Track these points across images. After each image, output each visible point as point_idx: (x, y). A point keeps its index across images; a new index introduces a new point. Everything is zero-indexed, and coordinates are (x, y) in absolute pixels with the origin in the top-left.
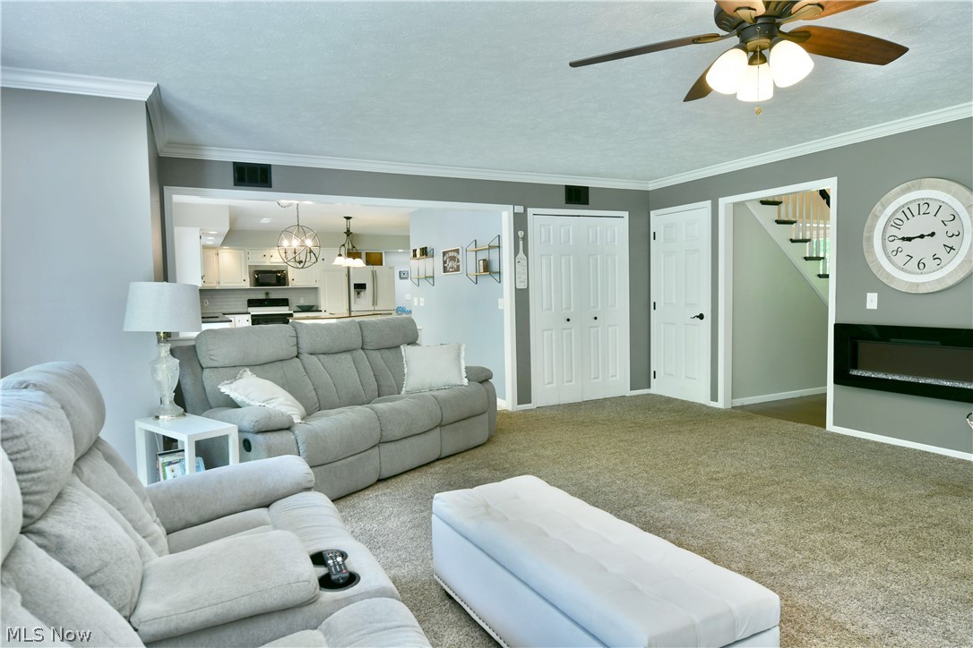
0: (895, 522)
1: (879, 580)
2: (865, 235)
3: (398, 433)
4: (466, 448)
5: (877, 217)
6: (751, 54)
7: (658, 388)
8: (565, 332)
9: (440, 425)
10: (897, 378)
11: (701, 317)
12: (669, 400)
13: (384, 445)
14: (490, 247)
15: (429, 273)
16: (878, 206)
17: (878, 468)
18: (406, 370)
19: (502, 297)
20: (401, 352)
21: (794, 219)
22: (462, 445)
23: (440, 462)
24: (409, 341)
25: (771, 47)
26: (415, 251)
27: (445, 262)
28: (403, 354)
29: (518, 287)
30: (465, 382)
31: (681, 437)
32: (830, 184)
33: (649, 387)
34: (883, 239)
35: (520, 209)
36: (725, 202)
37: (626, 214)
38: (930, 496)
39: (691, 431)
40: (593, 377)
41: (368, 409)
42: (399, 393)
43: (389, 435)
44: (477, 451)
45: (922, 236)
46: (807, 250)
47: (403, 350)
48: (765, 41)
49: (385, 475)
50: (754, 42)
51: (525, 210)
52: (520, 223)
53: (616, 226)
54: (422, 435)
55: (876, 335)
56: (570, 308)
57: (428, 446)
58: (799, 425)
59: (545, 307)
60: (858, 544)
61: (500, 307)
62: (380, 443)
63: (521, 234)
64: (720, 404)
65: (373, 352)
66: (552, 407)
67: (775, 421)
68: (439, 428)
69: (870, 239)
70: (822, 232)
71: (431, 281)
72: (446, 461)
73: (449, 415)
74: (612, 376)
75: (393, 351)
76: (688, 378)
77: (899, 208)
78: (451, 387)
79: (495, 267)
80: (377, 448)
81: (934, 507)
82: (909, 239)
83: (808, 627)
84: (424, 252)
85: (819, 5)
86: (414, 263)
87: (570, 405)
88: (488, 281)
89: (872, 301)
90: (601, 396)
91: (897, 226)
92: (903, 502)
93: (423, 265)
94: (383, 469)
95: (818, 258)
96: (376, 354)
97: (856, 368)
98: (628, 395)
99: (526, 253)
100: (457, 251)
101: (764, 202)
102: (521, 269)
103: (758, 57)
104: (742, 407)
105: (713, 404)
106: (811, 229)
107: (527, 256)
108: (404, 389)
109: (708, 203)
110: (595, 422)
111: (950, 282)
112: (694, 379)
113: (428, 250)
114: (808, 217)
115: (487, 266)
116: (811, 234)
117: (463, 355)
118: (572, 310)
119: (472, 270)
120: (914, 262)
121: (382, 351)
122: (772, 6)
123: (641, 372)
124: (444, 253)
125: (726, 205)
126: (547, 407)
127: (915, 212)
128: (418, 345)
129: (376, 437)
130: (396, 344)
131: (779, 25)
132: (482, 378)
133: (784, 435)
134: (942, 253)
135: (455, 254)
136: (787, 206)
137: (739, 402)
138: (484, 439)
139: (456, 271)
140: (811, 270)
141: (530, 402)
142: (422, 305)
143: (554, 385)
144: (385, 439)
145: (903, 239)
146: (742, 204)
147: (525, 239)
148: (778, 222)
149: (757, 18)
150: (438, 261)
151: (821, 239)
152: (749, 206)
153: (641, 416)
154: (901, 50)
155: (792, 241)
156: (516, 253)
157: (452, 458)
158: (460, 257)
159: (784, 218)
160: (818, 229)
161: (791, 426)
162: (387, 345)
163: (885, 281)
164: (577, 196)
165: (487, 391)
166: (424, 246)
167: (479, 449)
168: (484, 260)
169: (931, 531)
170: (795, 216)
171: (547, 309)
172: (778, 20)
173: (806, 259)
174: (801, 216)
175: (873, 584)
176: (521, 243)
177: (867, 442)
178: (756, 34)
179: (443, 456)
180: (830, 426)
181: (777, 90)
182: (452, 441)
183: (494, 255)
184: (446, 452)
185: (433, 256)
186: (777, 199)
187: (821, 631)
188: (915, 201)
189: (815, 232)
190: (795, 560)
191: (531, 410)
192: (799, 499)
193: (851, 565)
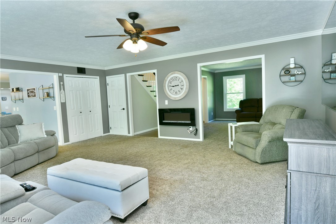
0: (173, 156)
1: (170, 168)
2: (164, 85)
3: (21, 156)
4: (48, 159)
5: (166, 81)
6: (133, 41)
7: (112, 132)
8: (80, 116)
9: (38, 152)
10: (173, 122)
11: (124, 109)
12: (116, 135)
13: (16, 161)
14: (49, 88)
15: (21, 98)
16: (166, 78)
17: (170, 145)
18: (19, 134)
19: (55, 105)
20: (16, 128)
21: (147, 80)
22: (46, 158)
23: (39, 165)
24: (19, 123)
25: (138, 41)
26: (13, 89)
27: (28, 93)
28: (17, 128)
29: (62, 102)
30: (46, 136)
31: (120, 145)
32: (155, 71)
33: (109, 132)
34: (168, 87)
35: (61, 75)
36: (128, 75)
37: (98, 77)
38: (181, 149)
39: (123, 143)
40: (91, 131)
41: (8, 149)
42: (17, 143)
43: (18, 157)
44: (52, 159)
45: (176, 86)
46: (151, 89)
47: (17, 127)
48: (136, 39)
49: (17, 172)
50: (134, 39)
51: (63, 75)
52: (61, 79)
53: (95, 81)
54: (31, 156)
55: (169, 111)
56: (81, 108)
57: (34, 160)
58: (152, 137)
59: (72, 108)
60: (166, 162)
61: (55, 109)
62: (14, 161)
63: (62, 83)
64: (131, 135)
65: (4, 129)
66: (77, 142)
67: (146, 137)
68: (37, 153)
69: (165, 86)
70: (154, 84)
71: (22, 101)
72: (41, 164)
73: (41, 148)
74: (97, 130)
75: (13, 128)
76: (121, 128)
77: (171, 79)
78: (40, 138)
79: (52, 95)
80: (13, 163)
81: (181, 151)
82: (174, 86)
83: (155, 181)
84: (18, 89)
85: (148, 33)
86: (13, 94)
87: (83, 141)
88: (49, 100)
89: (166, 102)
90: (94, 137)
91: (171, 83)
92: (175, 151)
93: (18, 95)
94: (16, 170)
95: (154, 91)
96: (6, 130)
97: (164, 120)
98: (103, 135)
99: (64, 90)
100: (34, 89)
101: (139, 75)
102: (62, 95)
103: (135, 42)
104: (137, 135)
105: (129, 135)
106: (152, 83)
107: (64, 91)
108: (19, 141)
109: (124, 75)
110: (93, 145)
111: (182, 97)
112: (123, 128)
113: (20, 89)
114: (151, 79)
115: (48, 95)
116: (152, 84)
117: (43, 126)
118: (82, 109)
119: (41, 96)
120: (175, 92)
121: (8, 128)
122: (137, 31)
123: (106, 127)
124: (28, 90)
125: (129, 76)
126: (75, 142)
127: (174, 80)
128: (23, 124)
129: (13, 159)
130: (14, 125)
131: (139, 35)
132: (52, 134)
133: (148, 140)
134: (180, 90)
135: (33, 90)
136: (145, 76)
137: (136, 133)
138: (55, 155)
139: (34, 97)
140: (152, 94)
141: (69, 142)
142: (18, 110)
143: (77, 135)
144: (16, 159)
145: (172, 86)
146: (133, 75)
147: (63, 85)
148: (143, 81)
149: (134, 33)
150: (25, 93)
151: (154, 86)
152: (135, 76)
153: (108, 141)
154: (166, 44)
155: (147, 86)
156: (60, 90)
157: (43, 163)
158: (36, 91)
159: (144, 80)
160: (153, 83)
161: (150, 138)
162: (10, 125)
163: (169, 97)
164: (81, 71)
165: (55, 139)
166: (18, 87)
167: (53, 159)
168: (47, 93)
169: (180, 156)
170: (147, 79)
171: (73, 109)
172: (139, 34)
173: (151, 91)
174: (149, 79)
175: (169, 169)
176: (62, 86)
177: (168, 139)
178: (134, 37)
179: (39, 163)
180: (159, 137)
181: (140, 51)
182: (43, 157)
183: (51, 91)
184: (41, 161)
185: (22, 91)
186: (142, 75)
187: (158, 181)
188: (174, 77)
189: (153, 84)
190: (152, 168)
191: (70, 144)
192: (152, 155)
193: (164, 166)
